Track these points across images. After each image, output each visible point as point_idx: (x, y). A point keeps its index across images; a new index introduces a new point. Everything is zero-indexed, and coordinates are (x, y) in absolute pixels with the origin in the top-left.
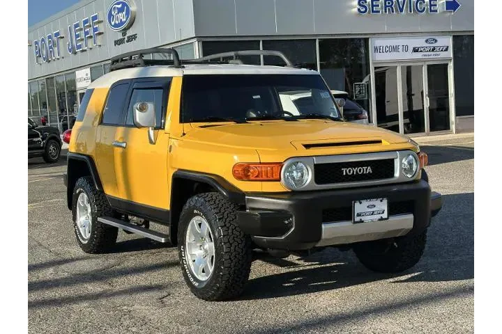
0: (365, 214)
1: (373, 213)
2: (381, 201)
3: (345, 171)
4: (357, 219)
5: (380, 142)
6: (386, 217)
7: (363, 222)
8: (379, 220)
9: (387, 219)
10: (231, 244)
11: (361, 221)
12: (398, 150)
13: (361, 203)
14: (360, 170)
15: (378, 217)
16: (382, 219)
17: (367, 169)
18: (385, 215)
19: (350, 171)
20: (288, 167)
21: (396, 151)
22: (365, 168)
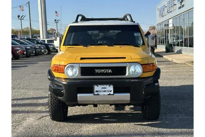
0: (101, 91)
1: (105, 91)
2: (110, 86)
3: (97, 71)
4: (96, 93)
5: (125, 58)
6: (113, 94)
7: (99, 95)
8: (108, 95)
9: (113, 95)
10: (52, 98)
11: (98, 95)
12: (128, 63)
13: (98, 86)
14: (105, 71)
15: (108, 93)
16: (110, 94)
17: (109, 71)
18: (112, 93)
19: (99, 71)
20: (68, 67)
21: (127, 63)
22: (108, 70)
